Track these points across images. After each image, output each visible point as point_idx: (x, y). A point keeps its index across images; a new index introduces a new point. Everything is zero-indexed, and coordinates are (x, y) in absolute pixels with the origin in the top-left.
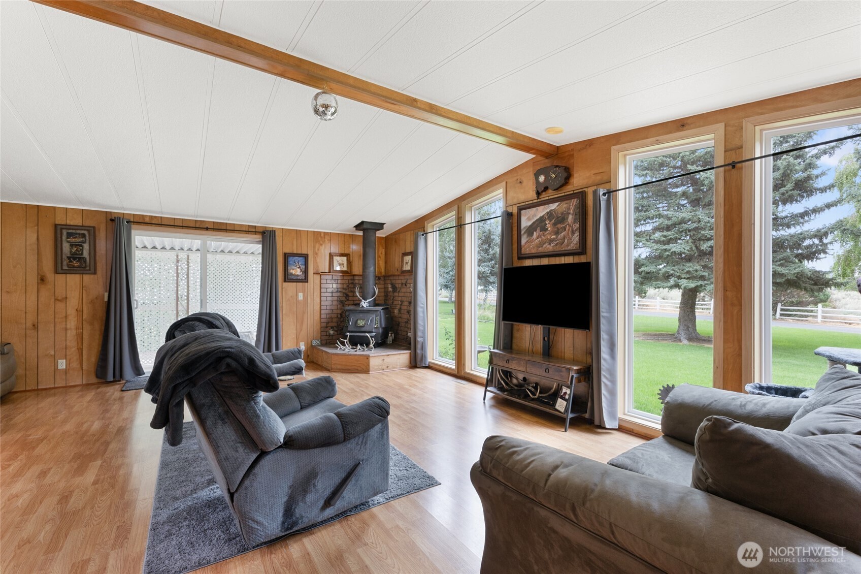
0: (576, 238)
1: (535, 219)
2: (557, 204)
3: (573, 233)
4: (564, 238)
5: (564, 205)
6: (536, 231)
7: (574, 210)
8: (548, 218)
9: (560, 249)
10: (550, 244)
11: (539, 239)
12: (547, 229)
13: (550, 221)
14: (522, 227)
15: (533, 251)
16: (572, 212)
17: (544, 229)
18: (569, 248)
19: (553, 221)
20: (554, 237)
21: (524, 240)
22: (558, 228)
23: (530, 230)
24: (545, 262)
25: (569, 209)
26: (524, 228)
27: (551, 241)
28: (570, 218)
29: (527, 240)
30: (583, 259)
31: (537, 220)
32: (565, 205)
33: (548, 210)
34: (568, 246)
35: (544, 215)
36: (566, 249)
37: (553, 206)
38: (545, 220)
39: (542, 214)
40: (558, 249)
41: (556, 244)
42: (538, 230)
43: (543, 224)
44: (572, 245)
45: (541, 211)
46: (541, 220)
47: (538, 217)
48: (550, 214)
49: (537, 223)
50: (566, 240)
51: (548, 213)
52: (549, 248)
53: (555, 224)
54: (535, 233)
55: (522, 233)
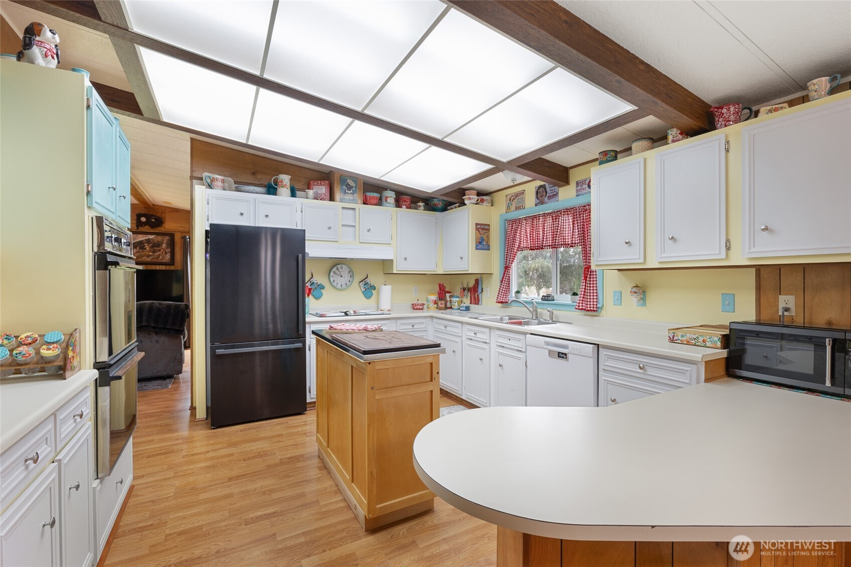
0: (168, 256)
2: (154, 236)
3: (166, 253)
4: (159, 255)
5: (159, 238)
7: (167, 241)
8: (147, 243)
9: (155, 261)
10: (148, 257)
11: (139, 254)
12: (146, 249)
13: (149, 244)
16: (165, 242)
17: (143, 248)
18: (163, 261)
19: (151, 245)
20: (151, 253)
25: (163, 240)
27: (149, 256)
28: (164, 246)
30: (172, 268)
32: (161, 238)
33: (147, 238)
34: (162, 260)
35: (142, 241)
37: (151, 237)
38: (144, 243)
39: (141, 239)
40: (155, 260)
41: (153, 258)
42: (138, 248)
43: (143, 245)
44: (165, 260)
46: (141, 242)
47: (138, 240)
48: (148, 241)
50: (161, 257)
51: (146, 240)
52: (148, 259)
53: (152, 247)
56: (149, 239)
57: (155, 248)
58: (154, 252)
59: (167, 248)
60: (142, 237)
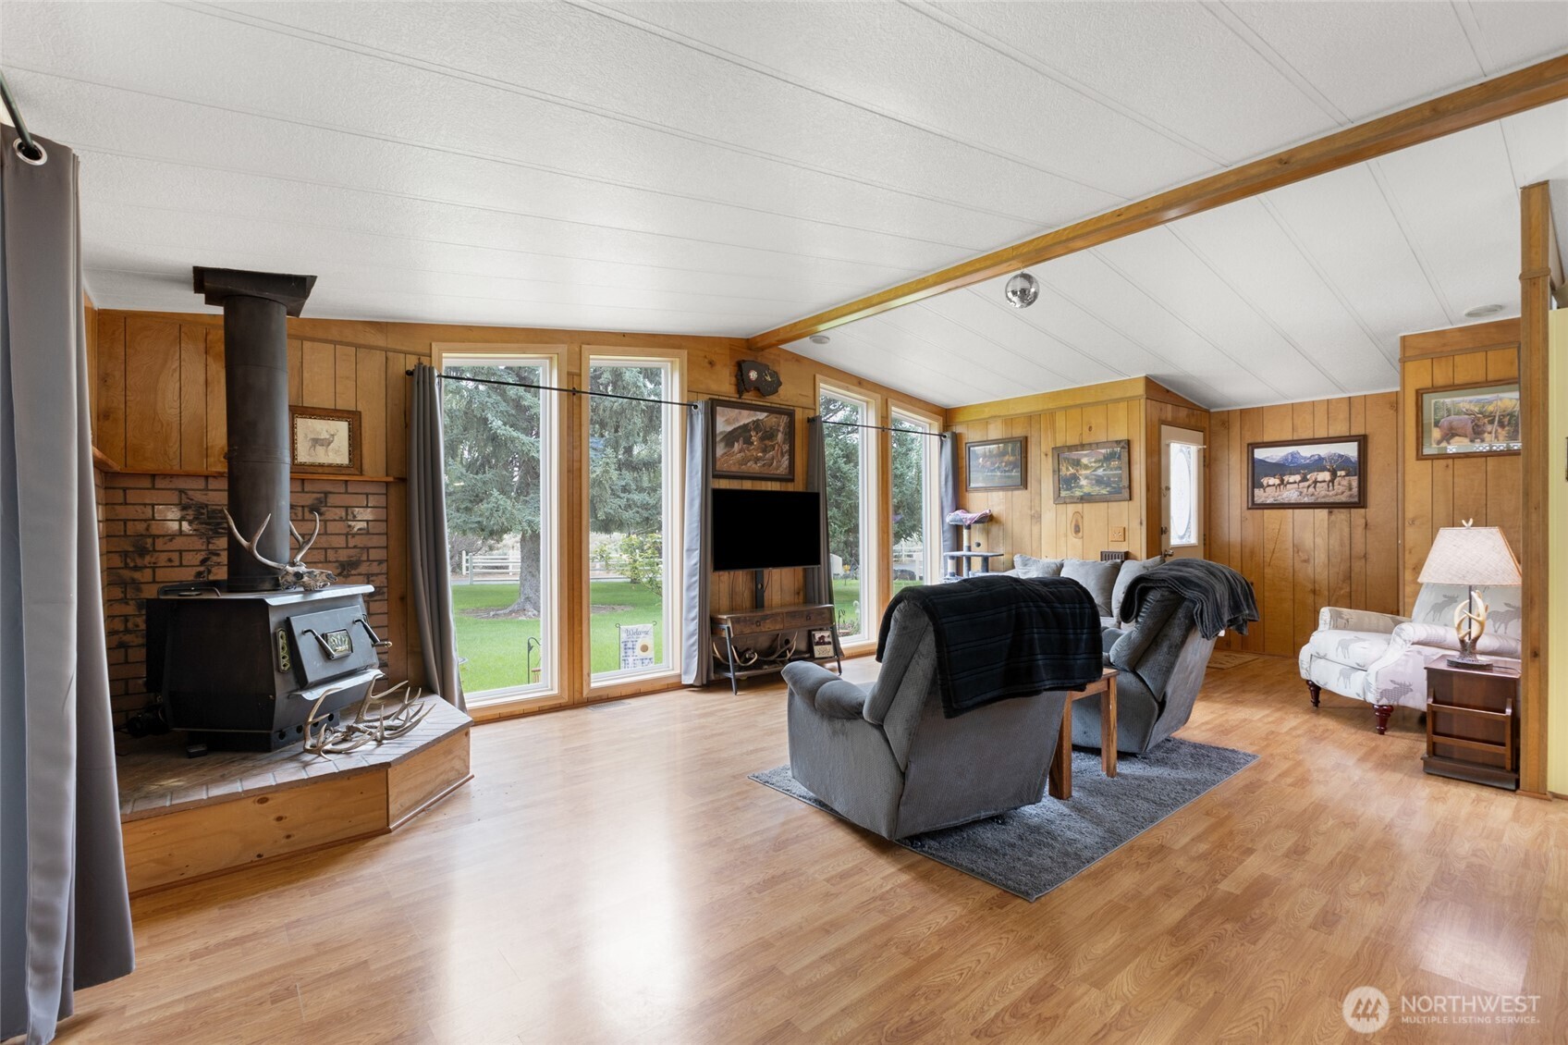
0: (785, 461)
1: (737, 425)
2: (766, 414)
3: (783, 455)
4: (773, 459)
5: (773, 420)
6: (738, 441)
7: (784, 429)
8: (755, 429)
10: (756, 463)
11: (742, 454)
12: (753, 443)
13: (757, 433)
14: (718, 432)
15: (734, 469)
16: (781, 429)
17: (748, 442)
18: (778, 472)
19: (760, 434)
20: (760, 454)
21: (720, 450)
22: (766, 445)
23: (730, 438)
24: (747, 485)
25: (779, 425)
26: (721, 433)
27: (757, 460)
28: (780, 437)
29: (725, 451)
30: (790, 487)
31: (739, 427)
32: (775, 420)
33: (755, 419)
34: (777, 469)
35: (748, 424)
36: (775, 472)
37: (762, 416)
38: (750, 431)
39: (746, 422)
40: (766, 471)
41: (764, 465)
42: (741, 442)
43: (748, 434)
44: (781, 469)
45: (746, 417)
46: (746, 428)
47: (742, 423)
48: (757, 424)
49: (739, 431)
50: (775, 462)
51: (754, 422)
52: (754, 467)
53: (762, 439)
54: (736, 444)
55: (718, 439)
56: (758, 420)
57: (767, 442)
58: (765, 451)
59: (784, 443)
60: (749, 416)
